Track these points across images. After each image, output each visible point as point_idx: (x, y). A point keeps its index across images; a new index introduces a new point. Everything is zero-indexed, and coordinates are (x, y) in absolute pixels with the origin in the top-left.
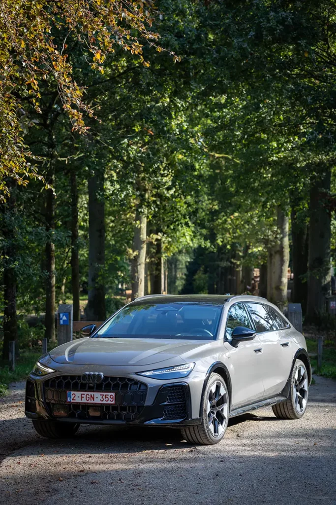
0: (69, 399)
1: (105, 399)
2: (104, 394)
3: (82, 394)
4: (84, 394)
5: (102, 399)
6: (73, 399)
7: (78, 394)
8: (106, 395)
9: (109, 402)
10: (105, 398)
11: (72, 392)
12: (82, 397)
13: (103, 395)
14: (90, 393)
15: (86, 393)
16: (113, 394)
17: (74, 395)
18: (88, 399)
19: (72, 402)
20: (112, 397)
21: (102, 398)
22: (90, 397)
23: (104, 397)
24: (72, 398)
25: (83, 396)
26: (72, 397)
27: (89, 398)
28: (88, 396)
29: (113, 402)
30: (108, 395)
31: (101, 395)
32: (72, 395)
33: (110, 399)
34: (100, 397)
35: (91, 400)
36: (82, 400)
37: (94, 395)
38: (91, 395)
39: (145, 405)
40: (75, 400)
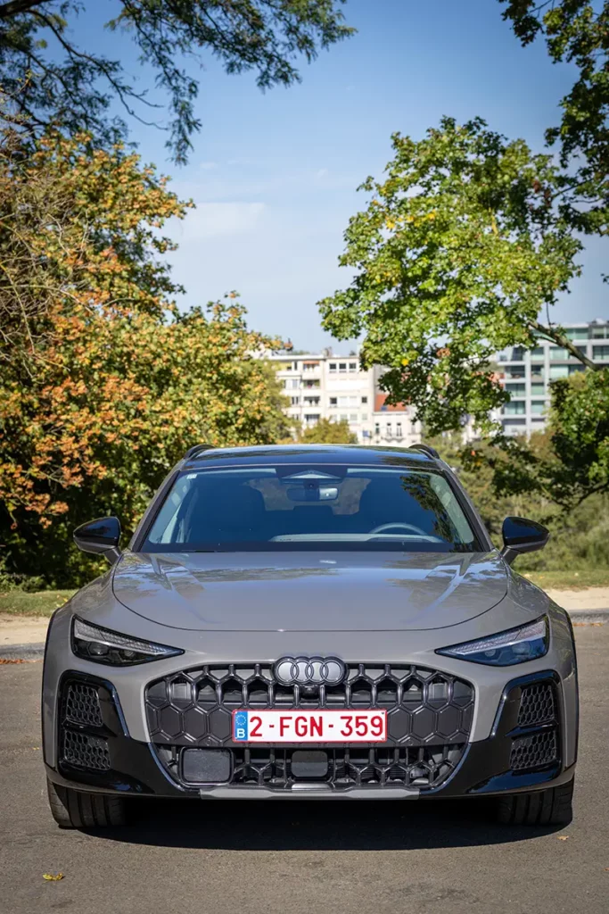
0: (239, 734)
1: (355, 730)
2: (354, 714)
3: (282, 719)
4: (290, 718)
5: (347, 731)
6: (253, 734)
7: (270, 717)
8: (358, 718)
9: (369, 737)
10: (357, 726)
11: (251, 714)
12: (282, 727)
13: (350, 718)
14: (307, 714)
15: (295, 714)
16: (381, 714)
17: (256, 722)
18: (301, 731)
19: (250, 743)
20: (377, 722)
21: (348, 725)
22: (308, 724)
23: (353, 724)
24: (250, 729)
25: (286, 722)
26: (251, 727)
27: (305, 727)
28: (301, 722)
29: (383, 736)
30: (366, 717)
31: (342, 718)
32: (252, 720)
33: (371, 728)
34: (341, 725)
35: (312, 734)
36: (282, 735)
37: (321, 718)
38: (312, 719)
39: (471, 740)
40: (260, 735)
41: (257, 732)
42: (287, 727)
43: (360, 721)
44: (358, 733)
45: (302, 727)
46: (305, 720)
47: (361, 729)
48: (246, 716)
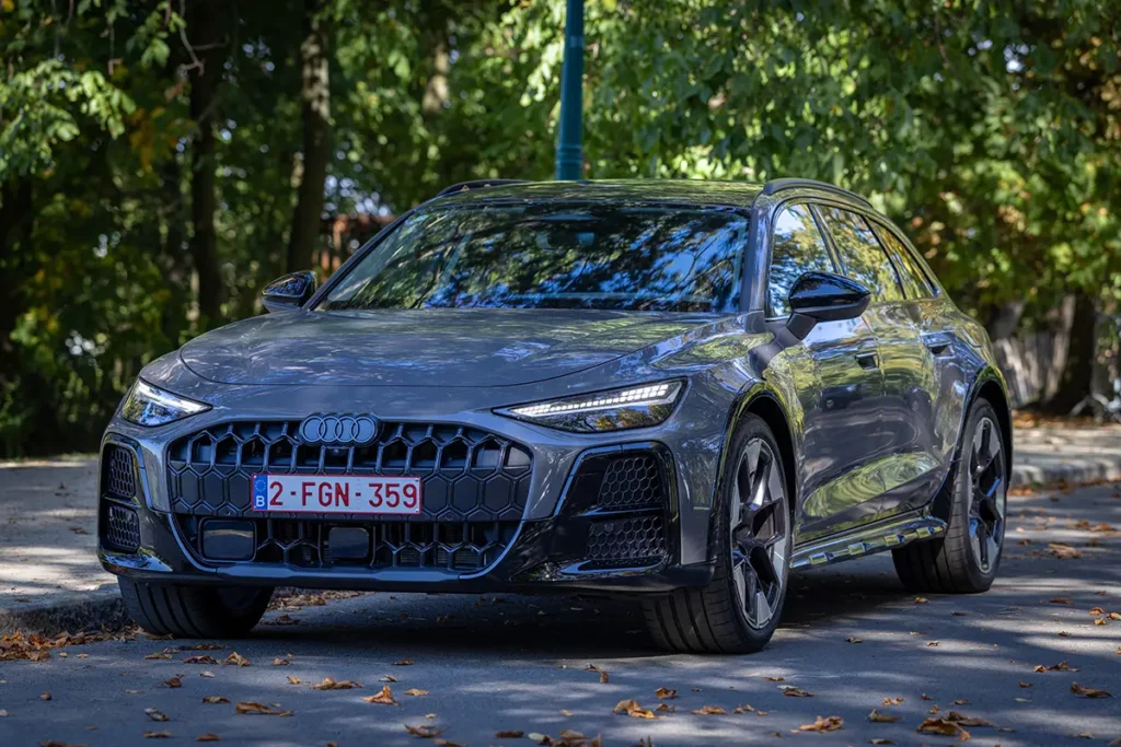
0: (259, 502)
1: (385, 499)
2: (384, 481)
3: (305, 485)
4: (313, 484)
5: (376, 501)
6: (273, 502)
7: (293, 482)
8: (388, 486)
9: (401, 509)
10: (388, 496)
11: (271, 479)
12: (305, 494)
13: (380, 486)
14: (332, 480)
15: (318, 480)
16: (415, 482)
17: (277, 488)
18: (326, 499)
19: (270, 512)
20: (410, 491)
21: (377, 495)
22: (333, 492)
23: (383, 492)
24: (270, 498)
25: (308, 489)
26: (271, 493)
27: (329, 495)
28: (325, 489)
29: (416, 509)
30: (397, 485)
31: (371, 485)
32: (272, 486)
33: (403, 498)
34: (370, 493)
35: (337, 505)
36: (304, 503)
37: (347, 485)
38: (337, 484)
39: (525, 516)
40: (280, 504)
41: (277, 500)
42: (310, 494)
43: (391, 489)
44: (388, 503)
45: (327, 494)
46: (330, 487)
47: (393, 499)
48: (266, 480)
